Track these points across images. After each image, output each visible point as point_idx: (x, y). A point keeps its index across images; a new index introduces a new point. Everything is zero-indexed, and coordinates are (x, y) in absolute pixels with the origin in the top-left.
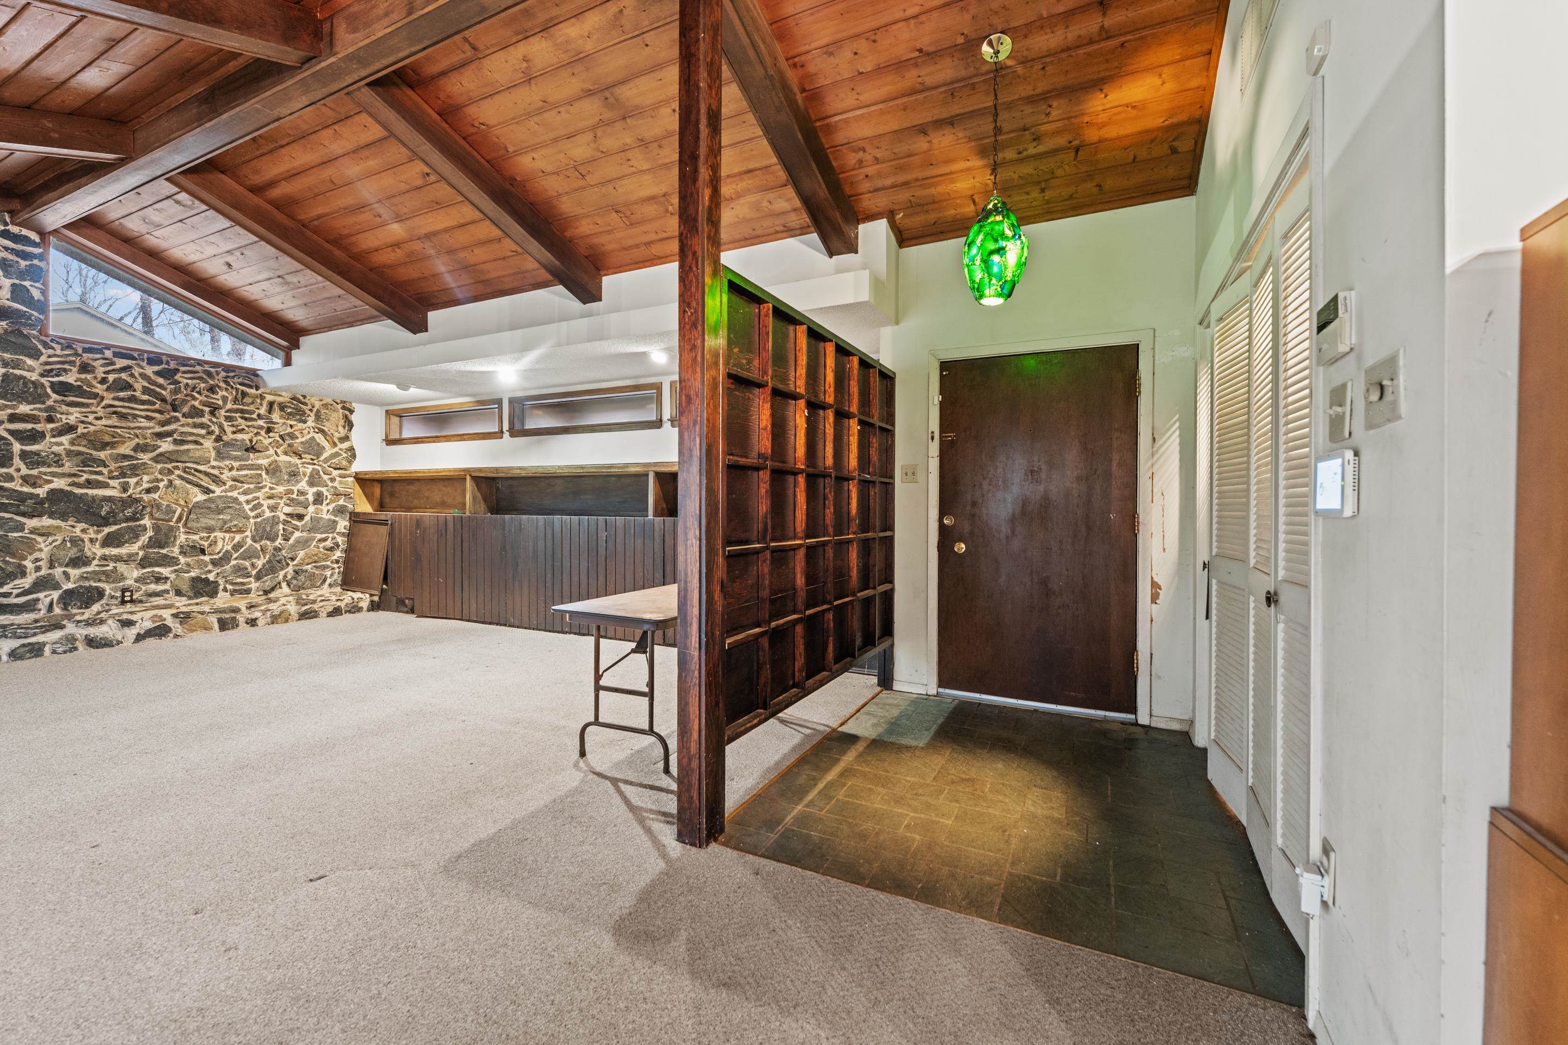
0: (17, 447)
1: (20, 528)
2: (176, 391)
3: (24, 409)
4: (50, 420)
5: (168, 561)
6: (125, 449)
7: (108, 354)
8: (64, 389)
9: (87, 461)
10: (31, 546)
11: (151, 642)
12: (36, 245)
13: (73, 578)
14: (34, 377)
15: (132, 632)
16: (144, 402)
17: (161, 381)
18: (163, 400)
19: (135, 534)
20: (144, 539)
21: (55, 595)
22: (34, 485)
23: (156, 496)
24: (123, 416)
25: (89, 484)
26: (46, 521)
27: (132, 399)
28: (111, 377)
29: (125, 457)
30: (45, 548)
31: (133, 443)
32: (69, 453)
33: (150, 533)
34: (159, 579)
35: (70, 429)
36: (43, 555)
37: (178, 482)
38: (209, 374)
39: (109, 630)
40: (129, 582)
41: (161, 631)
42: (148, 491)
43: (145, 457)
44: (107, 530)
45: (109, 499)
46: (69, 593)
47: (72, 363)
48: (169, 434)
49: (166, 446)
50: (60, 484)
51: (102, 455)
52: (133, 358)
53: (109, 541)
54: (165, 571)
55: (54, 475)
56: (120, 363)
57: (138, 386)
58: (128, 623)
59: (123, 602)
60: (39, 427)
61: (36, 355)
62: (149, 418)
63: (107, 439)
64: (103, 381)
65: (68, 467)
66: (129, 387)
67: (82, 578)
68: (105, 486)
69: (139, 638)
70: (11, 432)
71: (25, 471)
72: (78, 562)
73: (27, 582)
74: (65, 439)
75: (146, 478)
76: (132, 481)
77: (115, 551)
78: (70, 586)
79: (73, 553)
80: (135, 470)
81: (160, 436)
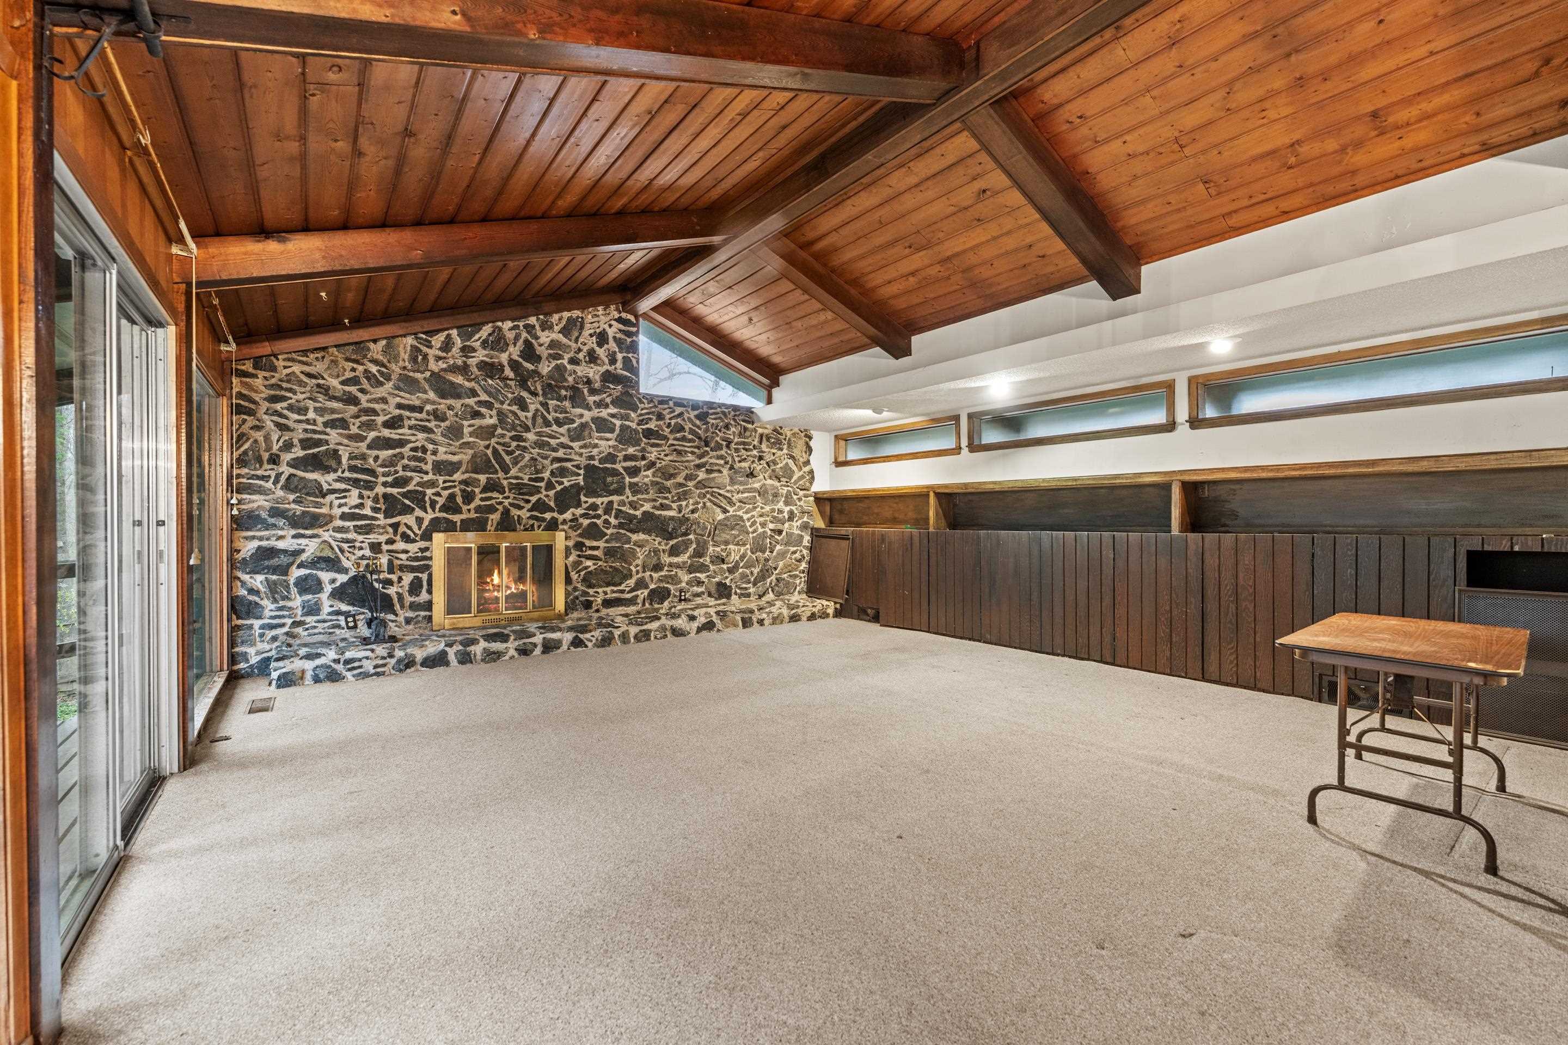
0: (627, 479)
1: (628, 541)
2: (707, 430)
3: (631, 450)
4: (643, 458)
5: (703, 568)
6: (680, 479)
7: (671, 403)
8: (649, 434)
9: (662, 489)
10: (633, 553)
11: (705, 633)
12: (633, 325)
13: (654, 580)
14: (634, 425)
15: (695, 625)
16: (690, 441)
17: (698, 422)
18: (700, 438)
19: (687, 544)
20: (691, 550)
21: (646, 592)
22: (635, 509)
23: (696, 515)
24: (679, 453)
25: (663, 507)
26: (642, 536)
27: (683, 439)
28: (673, 422)
29: (681, 485)
30: (641, 554)
31: (683, 474)
32: (652, 482)
33: (694, 546)
34: (699, 583)
35: (652, 464)
36: (639, 562)
37: (709, 504)
38: (724, 413)
39: (681, 623)
40: (684, 584)
41: (709, 626)
42: (693, 512)
43: (691, 484)
44: (672, 543)
45: (672, 518)
46: (653, 591)
47: (652, 413)
48: (703, 465)
49: (702, 475)
50: (647, 507)
51: (668, 483)
52: (684, 406)
53: (674, 552)
54: (702, 576)
55: (645, 500)
56: (678, 410)
57: (687, 428)
58: (692, 618)
59: (680, 600)
60: (637, 464)
61: (635, 410)
62: (693, 453)
63: (672, 471)
64: (669, 425)
65: (652, 494)
66: (682, 429)
67: (660, 580)
68: (668, 508)
69: (699, 630)
70: (625, 469)
71: (631, 498)
72: (658, 567)
73: (631, 582)
74: (649, 473)
75: (691, 501)
76: (684, 503)
77: (675, 560)
78: (652, 586)
79: (654, 561)
80: (684, 496)
81: (699, 467)
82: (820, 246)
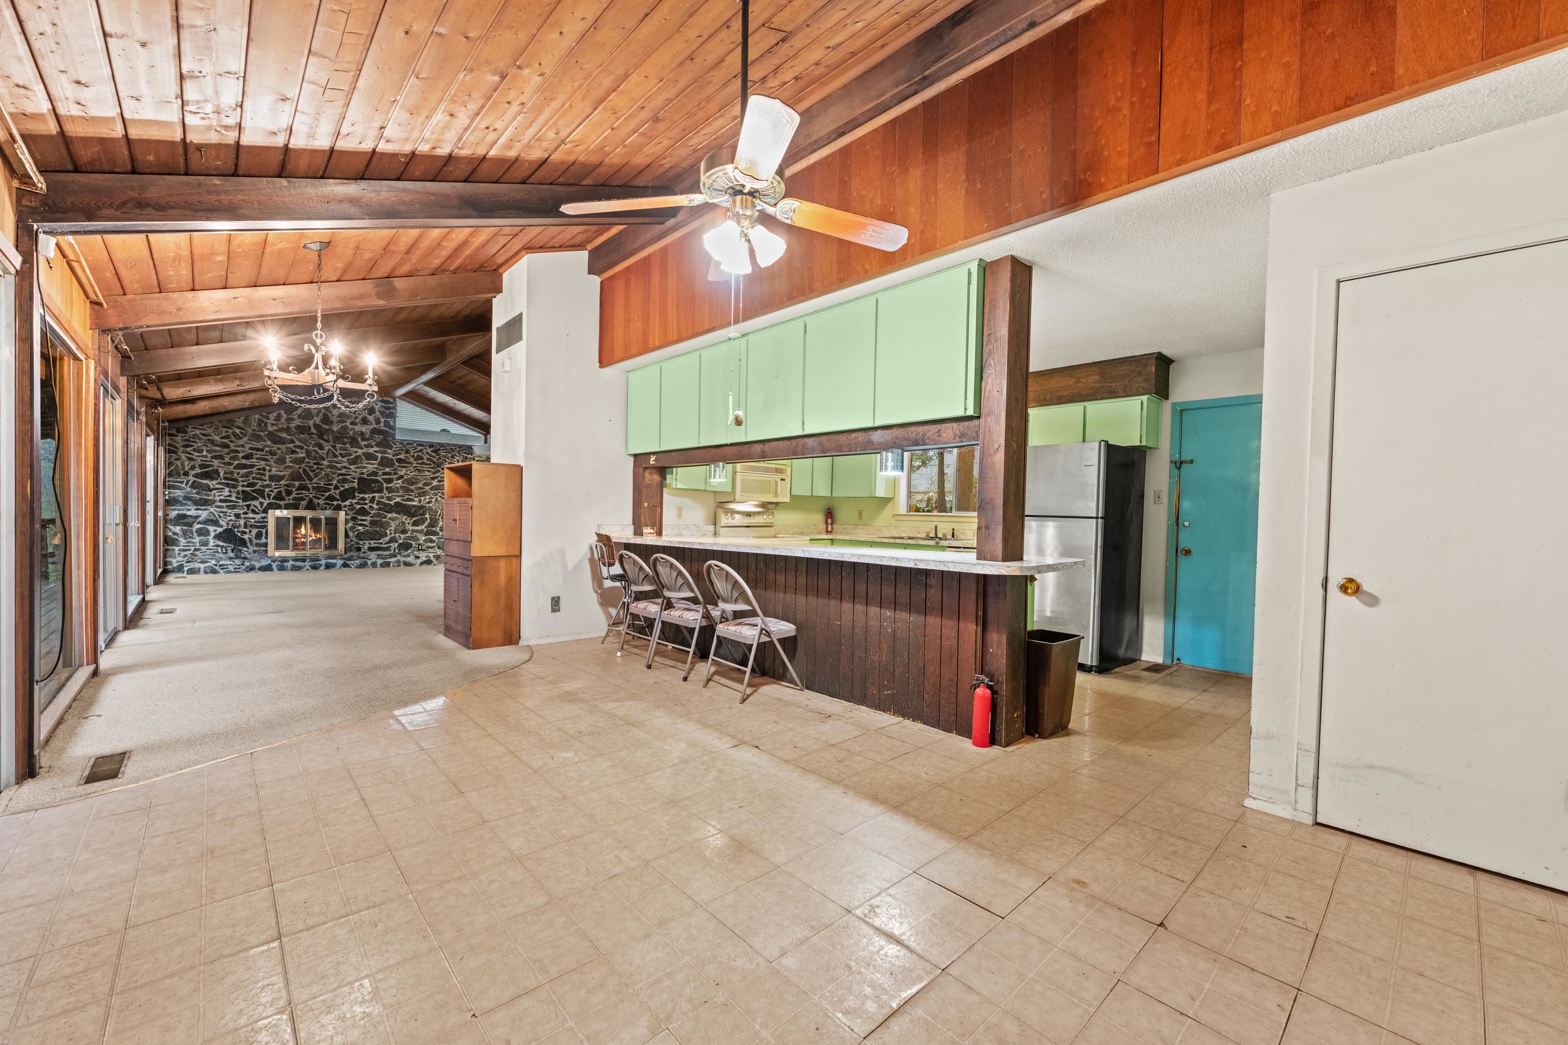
0: (385, 485)
1: (385, 517)
2: (439, 459)
3: (387, 470)
4: (395, 474)
5: (435, 533)
6: (420, 485)
7: (415, 445)
8: (399, 461)
9: (407, 490)
10: (388, 524)
11: (425, 566)
12: (392, 403)
13: (402, 538)
14: (390, 457)
15: (419, 561)
16: (427, 464)
17: (434, 454)
18: (434, 463)
19: (423, 521)
20: (426, 523)
21: (396, 545)
22: (390, 500)
23: (431, 505)
24: (419, 471)
25: (409, 500)
26: (394, 515)
27: (423, 463)
28: (416, 455)
29: (420, 488)
30: (393, 525)
31: (423, 482)
32: (401, 487)
33: (429, 521)
34: (432, 541)
35: (402, 477)
36: (392, 528)
37: (439, 499)
38: (452, 450)
39: (411, 559)
40: (421, 542)
41: (428, 562)
42: (428, 503)
43: (427, 488)
44: (414, 519)
45: (414, 506)
46: (401, 544)
47: (403, 450)
48: (436, 478)
49: (435, 483)
50: (398, 500)
51: (412, 487)
52: (423, 446)
53: (415, 524)
54: (434, 538)
55: (396, 496)
56: (419, 448)
57: (425, 458)
58: (417, 557)
59: (419, 550)
60: (392, 477)
61: (391, 448)
62: (429, 471)
63: (414, 481)
64: (413, 456)
65: (401, 493)
66: (421, 458)
67: (405, 538)
68: (413, 500)
69: (422, 564)
70: (383, 479)
71: (387, 495)
72: (404, 532)
73: (387, 539)
74: (400, 481)
75: (428, 497)
76: (423, 498)
77: (416, 528)
78: (401, 541)
79: (402, 528)
80: (424, 494)
81: (433, 479)
82: (459, 382)
